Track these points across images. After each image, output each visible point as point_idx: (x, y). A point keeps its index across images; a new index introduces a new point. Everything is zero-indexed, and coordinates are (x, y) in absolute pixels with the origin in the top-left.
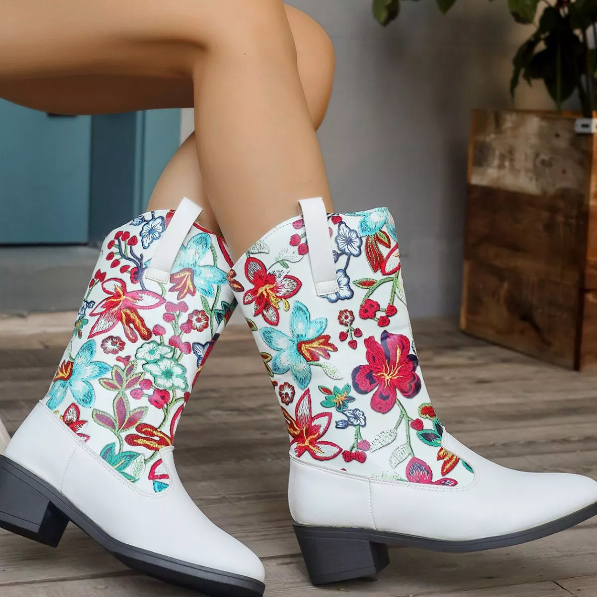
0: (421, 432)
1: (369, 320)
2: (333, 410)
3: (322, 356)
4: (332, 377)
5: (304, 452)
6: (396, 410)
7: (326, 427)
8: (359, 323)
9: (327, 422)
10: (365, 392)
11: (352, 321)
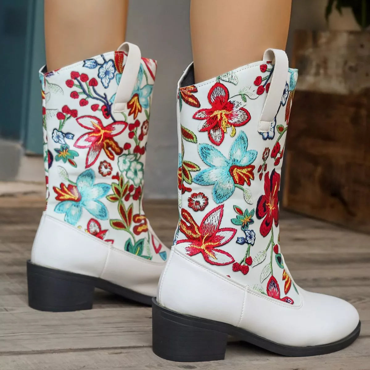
3: (246, 182)
4: (247, 201)
5: (198, 253)
7: (228, 240)
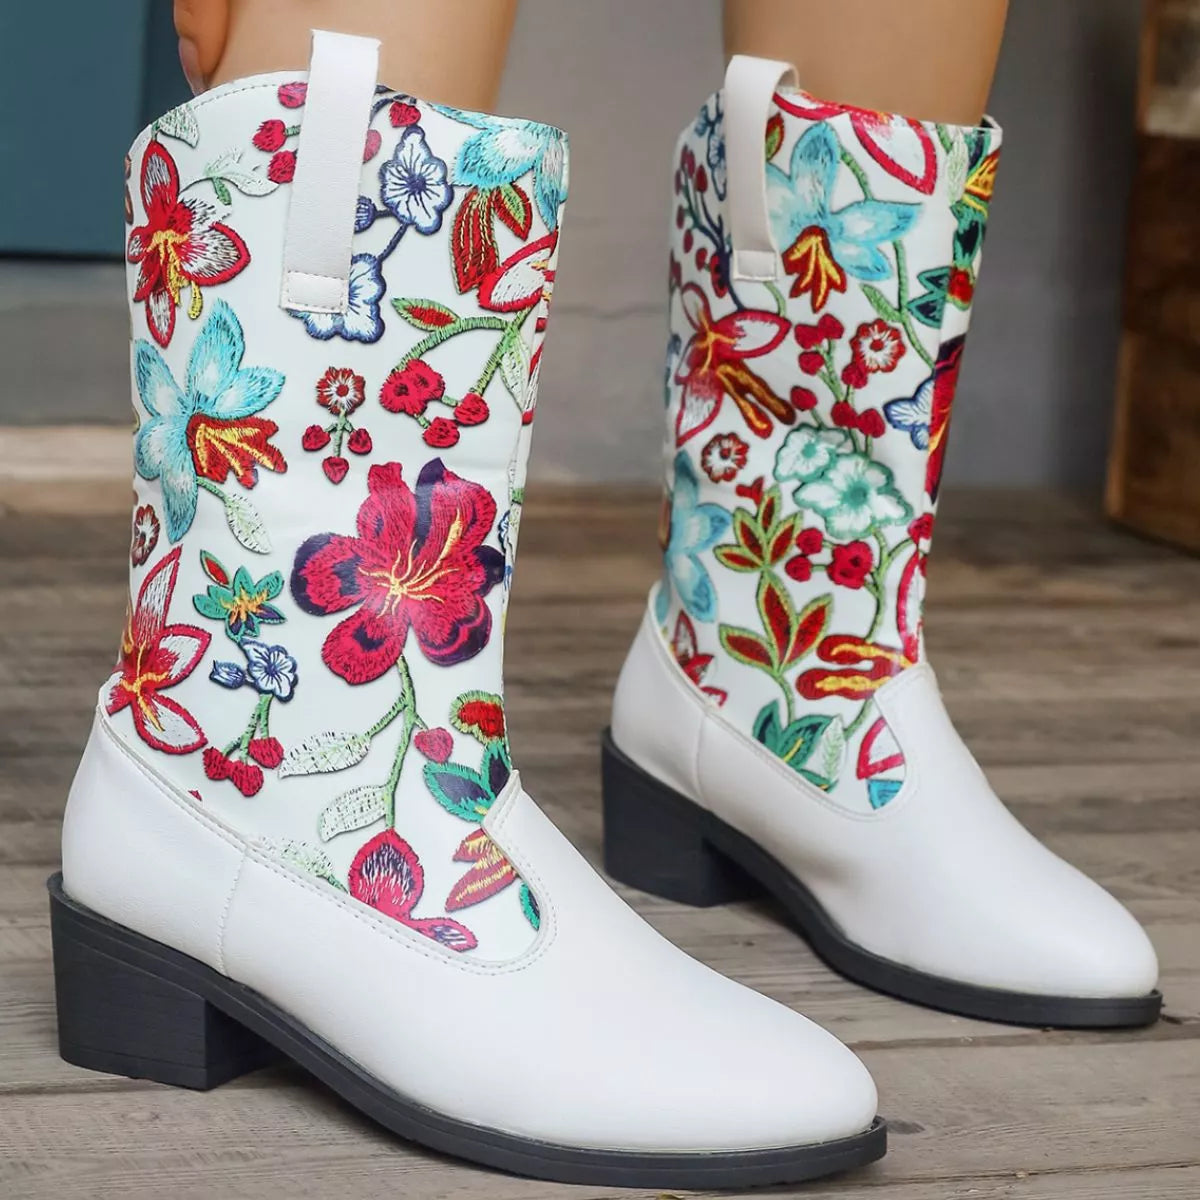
0: (438, 768)
1: (402, 417)
2: (216, 629)
4: (241, 539)
6: (389, 686)
7: (188, 666)
8: (371, 416)
9: (192, 655)
10: (319, 611)
11: (355, 406)
